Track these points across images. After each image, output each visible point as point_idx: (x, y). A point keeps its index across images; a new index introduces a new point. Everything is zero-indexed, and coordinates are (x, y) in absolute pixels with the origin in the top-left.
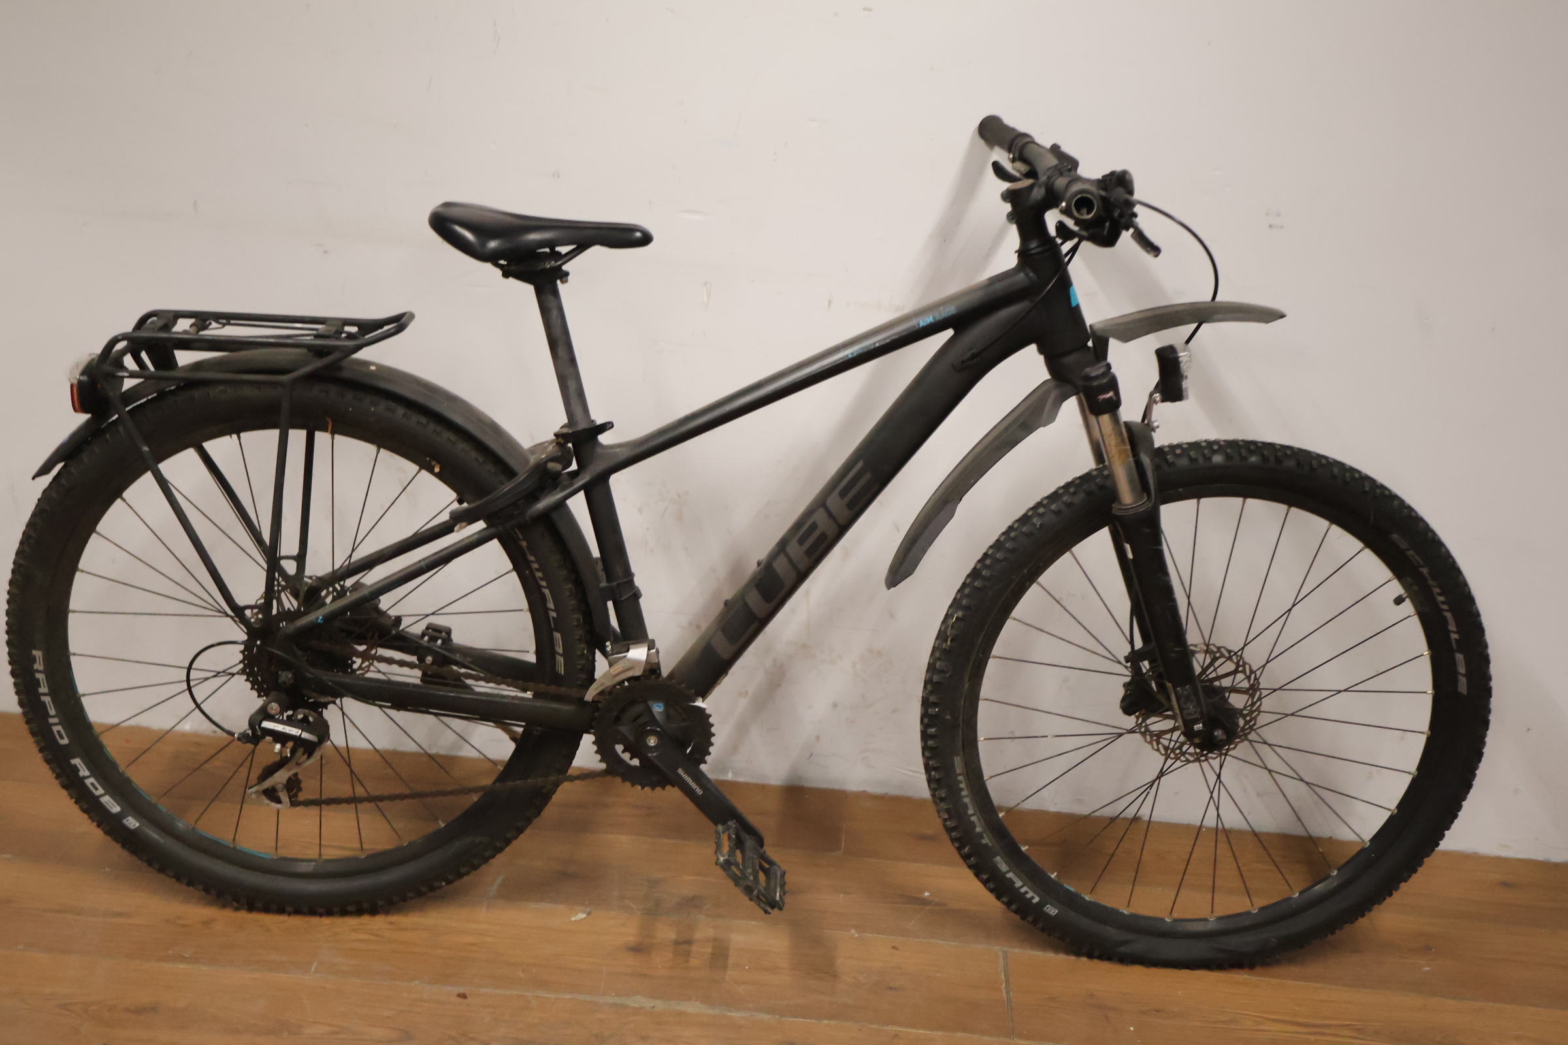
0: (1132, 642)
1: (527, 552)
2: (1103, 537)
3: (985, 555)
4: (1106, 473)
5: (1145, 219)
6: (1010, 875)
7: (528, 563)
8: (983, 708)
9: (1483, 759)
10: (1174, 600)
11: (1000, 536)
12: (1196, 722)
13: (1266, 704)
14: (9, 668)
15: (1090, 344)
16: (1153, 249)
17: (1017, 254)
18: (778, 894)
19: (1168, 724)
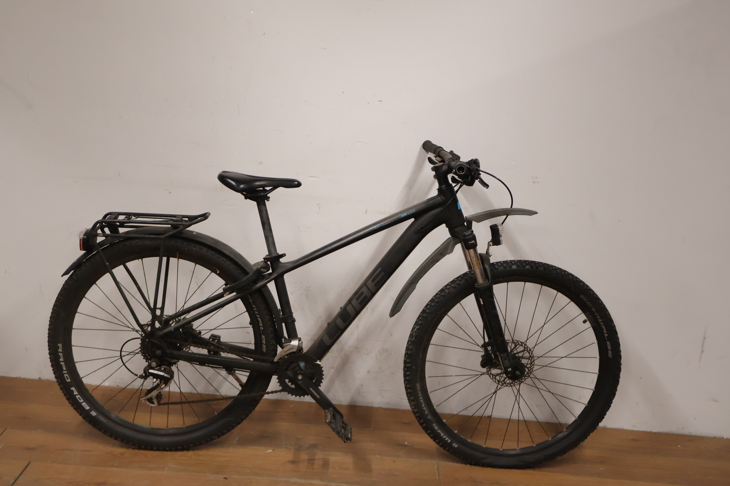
0: (484, 338)
1: (252, 304)
2: (472, 297)
3: (428, 304)
4: (472, 272)
5: (483, 176)
6: (439, 431)
7: (252, 308)
8: (427, 365)
9: (620, 383)
10: (499, 320)
11: (433, 297)
12: (509, 367)
13: (536, 362)
14: (48, 352)
15: (465, 224)
16: (486, 185)
17: (437, 190)
18: (349, 435)
19: (499, 371)
